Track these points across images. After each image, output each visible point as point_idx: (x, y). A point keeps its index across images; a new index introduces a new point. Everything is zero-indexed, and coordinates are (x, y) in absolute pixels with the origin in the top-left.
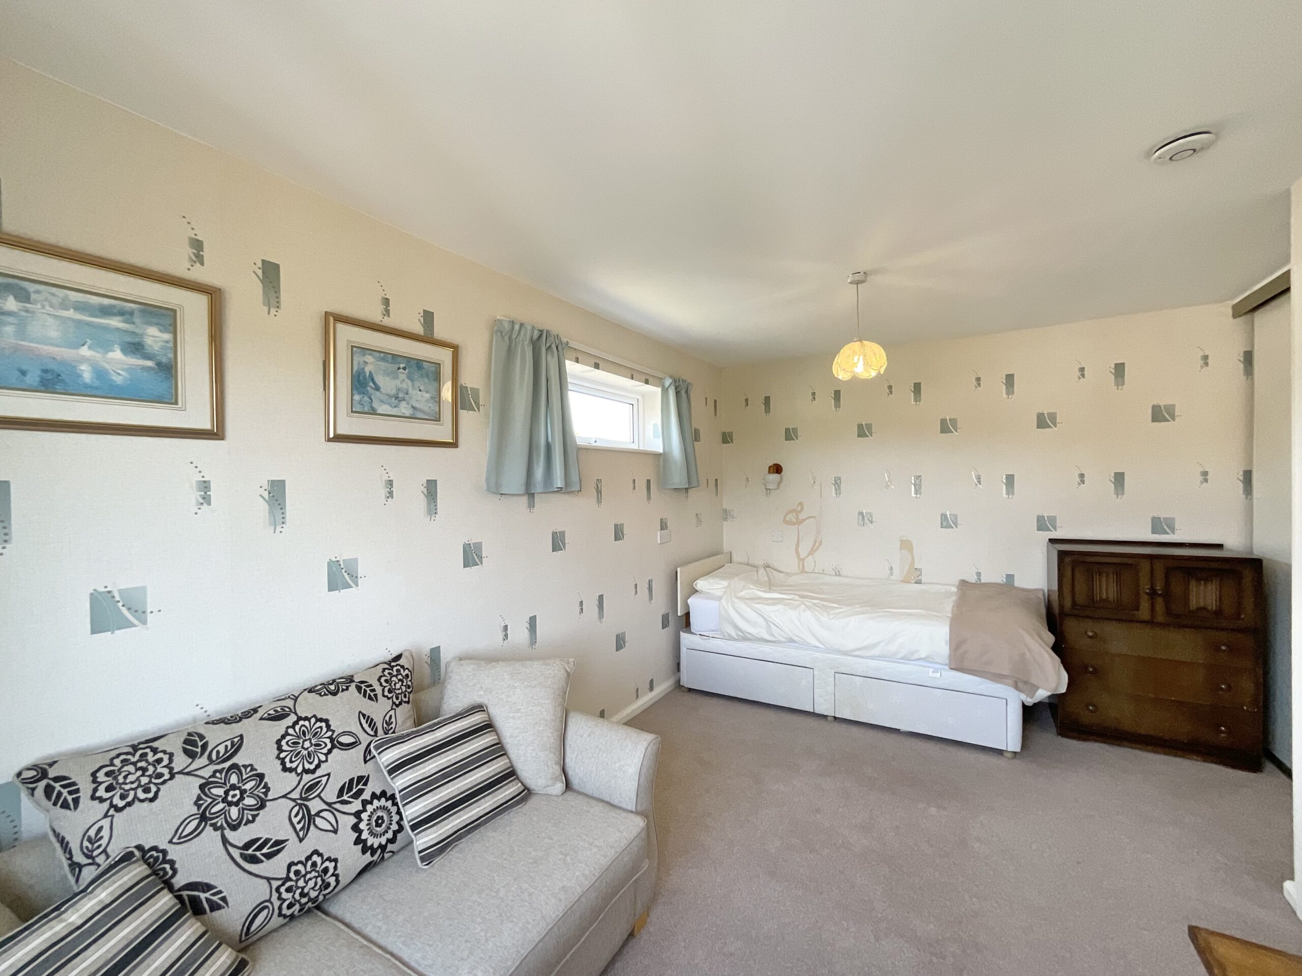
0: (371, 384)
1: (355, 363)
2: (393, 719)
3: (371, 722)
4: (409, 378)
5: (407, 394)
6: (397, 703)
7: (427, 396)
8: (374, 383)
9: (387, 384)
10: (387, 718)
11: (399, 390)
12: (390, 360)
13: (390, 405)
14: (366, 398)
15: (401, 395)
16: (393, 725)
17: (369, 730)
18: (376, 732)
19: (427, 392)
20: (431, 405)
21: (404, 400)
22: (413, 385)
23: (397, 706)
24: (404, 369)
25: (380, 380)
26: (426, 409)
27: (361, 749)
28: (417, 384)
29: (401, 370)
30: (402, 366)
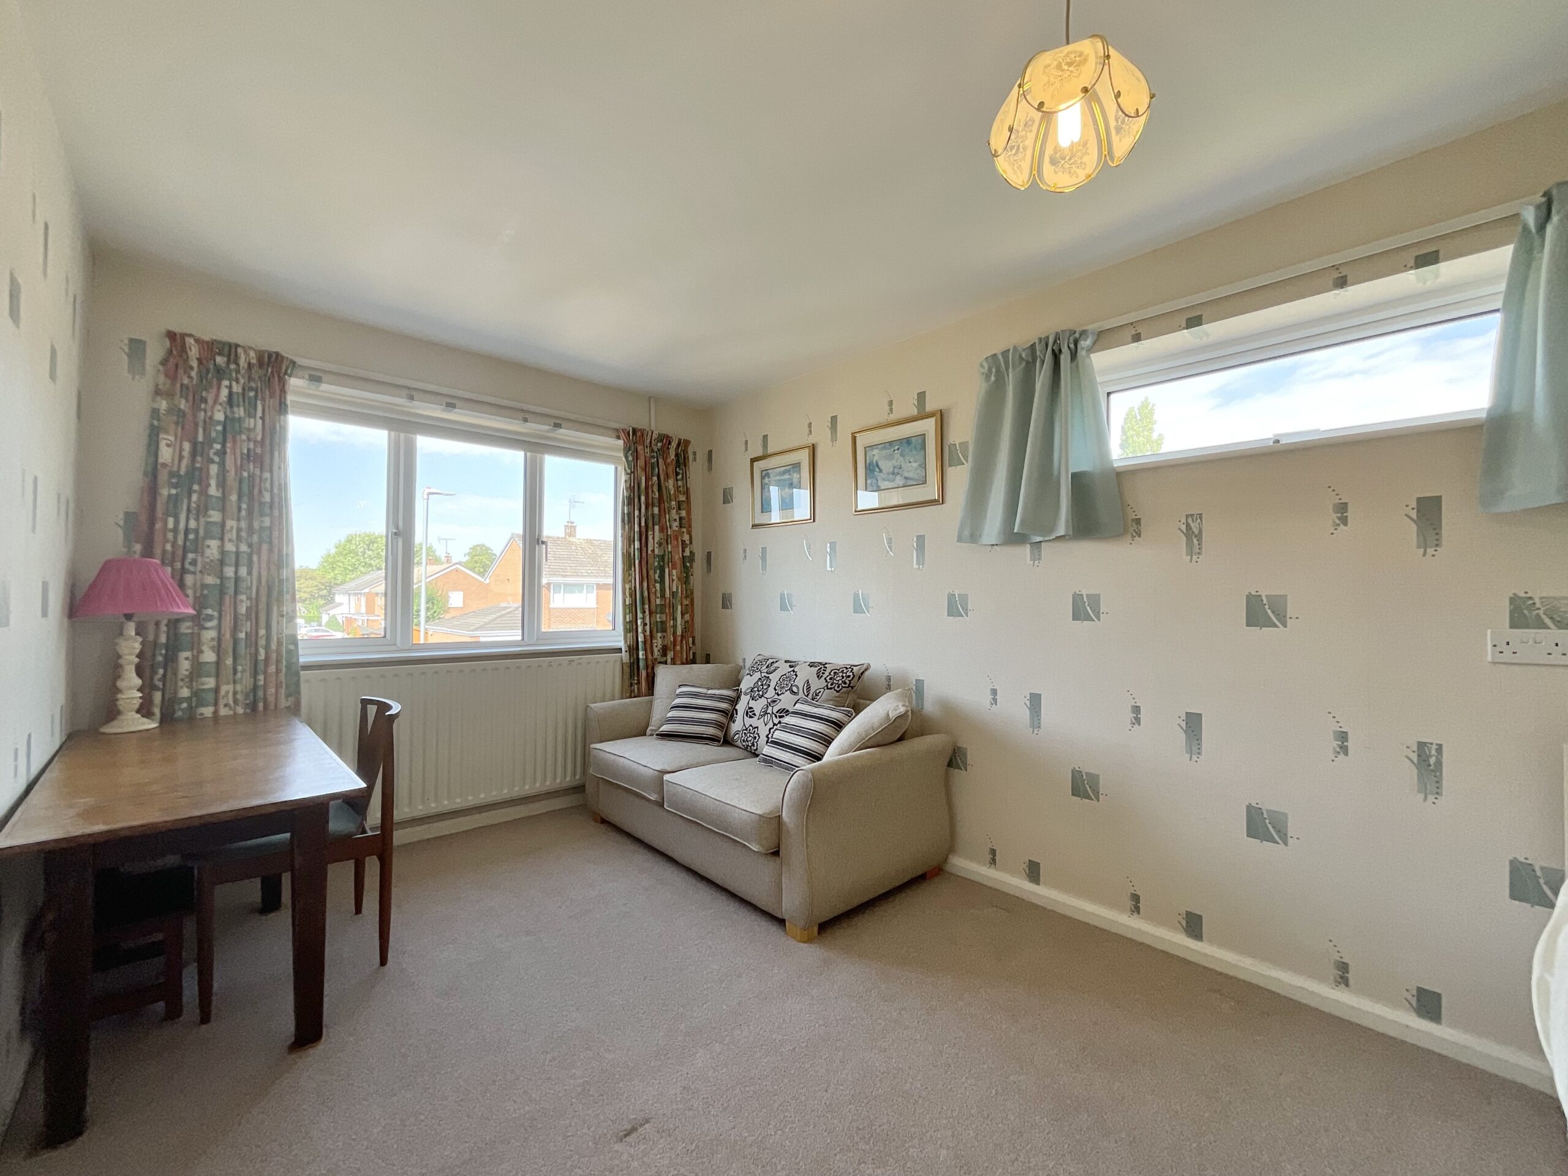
0: (877, 470)
1: (868, 458)
2: (820, 694)
3: (809, 688)
4: (902, 455)
5: (901, 468)
6: (829, 687)
7: (915, 465)
8: (879, 468)
9: (886, 466)
10: (818, 691)
11: (894, 467)
12: (889, 447)
13: (889, 481)
14: (874, 481)
15: (896, 471)
16: (818, 697)
17: (805, 691)
18: (808, 695)
19: (915, 462)
20: (919, 471)
21: (898, 474)
22: (905, 461)
23: (828, 689)
24: (898, 449)
25: (881, 464)
26: (915, 476)
27: (797, 697)
28: (907, 458)
29: (896, 451)
30: (896, 448)
